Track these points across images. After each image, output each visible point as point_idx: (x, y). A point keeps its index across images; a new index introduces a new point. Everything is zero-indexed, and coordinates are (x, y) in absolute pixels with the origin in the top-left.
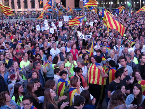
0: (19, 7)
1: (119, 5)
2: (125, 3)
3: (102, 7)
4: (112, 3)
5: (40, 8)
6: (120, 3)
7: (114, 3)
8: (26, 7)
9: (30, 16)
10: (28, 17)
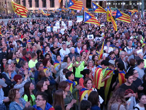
0: (31, 6)
1: (131, 6)
2: (138, 4)
3: (114, 7)
4: (124, 4)
5: (51, 7)
6: (132, 4)
7: (126, 4)
8: (37, 6)
9: (41, 15)
10: (39, 16)
